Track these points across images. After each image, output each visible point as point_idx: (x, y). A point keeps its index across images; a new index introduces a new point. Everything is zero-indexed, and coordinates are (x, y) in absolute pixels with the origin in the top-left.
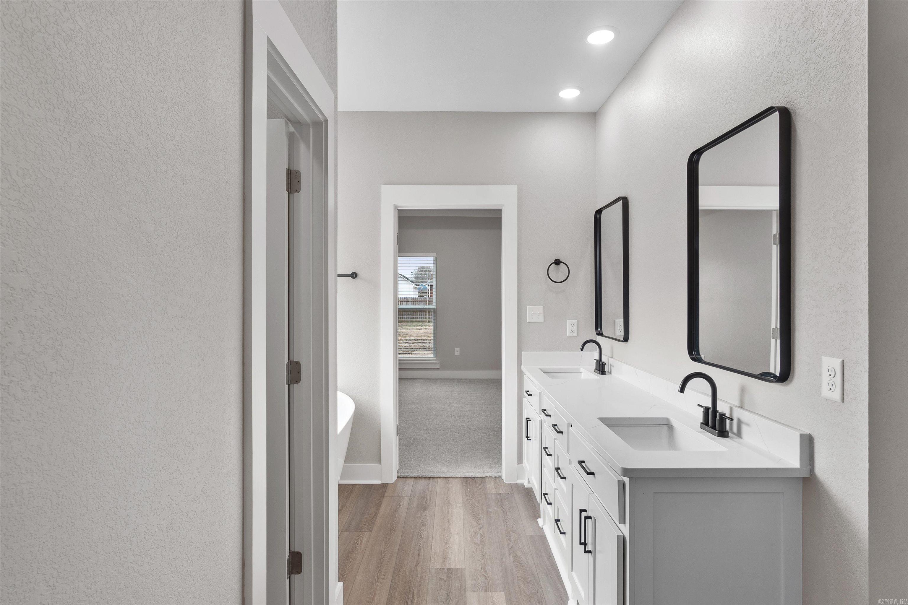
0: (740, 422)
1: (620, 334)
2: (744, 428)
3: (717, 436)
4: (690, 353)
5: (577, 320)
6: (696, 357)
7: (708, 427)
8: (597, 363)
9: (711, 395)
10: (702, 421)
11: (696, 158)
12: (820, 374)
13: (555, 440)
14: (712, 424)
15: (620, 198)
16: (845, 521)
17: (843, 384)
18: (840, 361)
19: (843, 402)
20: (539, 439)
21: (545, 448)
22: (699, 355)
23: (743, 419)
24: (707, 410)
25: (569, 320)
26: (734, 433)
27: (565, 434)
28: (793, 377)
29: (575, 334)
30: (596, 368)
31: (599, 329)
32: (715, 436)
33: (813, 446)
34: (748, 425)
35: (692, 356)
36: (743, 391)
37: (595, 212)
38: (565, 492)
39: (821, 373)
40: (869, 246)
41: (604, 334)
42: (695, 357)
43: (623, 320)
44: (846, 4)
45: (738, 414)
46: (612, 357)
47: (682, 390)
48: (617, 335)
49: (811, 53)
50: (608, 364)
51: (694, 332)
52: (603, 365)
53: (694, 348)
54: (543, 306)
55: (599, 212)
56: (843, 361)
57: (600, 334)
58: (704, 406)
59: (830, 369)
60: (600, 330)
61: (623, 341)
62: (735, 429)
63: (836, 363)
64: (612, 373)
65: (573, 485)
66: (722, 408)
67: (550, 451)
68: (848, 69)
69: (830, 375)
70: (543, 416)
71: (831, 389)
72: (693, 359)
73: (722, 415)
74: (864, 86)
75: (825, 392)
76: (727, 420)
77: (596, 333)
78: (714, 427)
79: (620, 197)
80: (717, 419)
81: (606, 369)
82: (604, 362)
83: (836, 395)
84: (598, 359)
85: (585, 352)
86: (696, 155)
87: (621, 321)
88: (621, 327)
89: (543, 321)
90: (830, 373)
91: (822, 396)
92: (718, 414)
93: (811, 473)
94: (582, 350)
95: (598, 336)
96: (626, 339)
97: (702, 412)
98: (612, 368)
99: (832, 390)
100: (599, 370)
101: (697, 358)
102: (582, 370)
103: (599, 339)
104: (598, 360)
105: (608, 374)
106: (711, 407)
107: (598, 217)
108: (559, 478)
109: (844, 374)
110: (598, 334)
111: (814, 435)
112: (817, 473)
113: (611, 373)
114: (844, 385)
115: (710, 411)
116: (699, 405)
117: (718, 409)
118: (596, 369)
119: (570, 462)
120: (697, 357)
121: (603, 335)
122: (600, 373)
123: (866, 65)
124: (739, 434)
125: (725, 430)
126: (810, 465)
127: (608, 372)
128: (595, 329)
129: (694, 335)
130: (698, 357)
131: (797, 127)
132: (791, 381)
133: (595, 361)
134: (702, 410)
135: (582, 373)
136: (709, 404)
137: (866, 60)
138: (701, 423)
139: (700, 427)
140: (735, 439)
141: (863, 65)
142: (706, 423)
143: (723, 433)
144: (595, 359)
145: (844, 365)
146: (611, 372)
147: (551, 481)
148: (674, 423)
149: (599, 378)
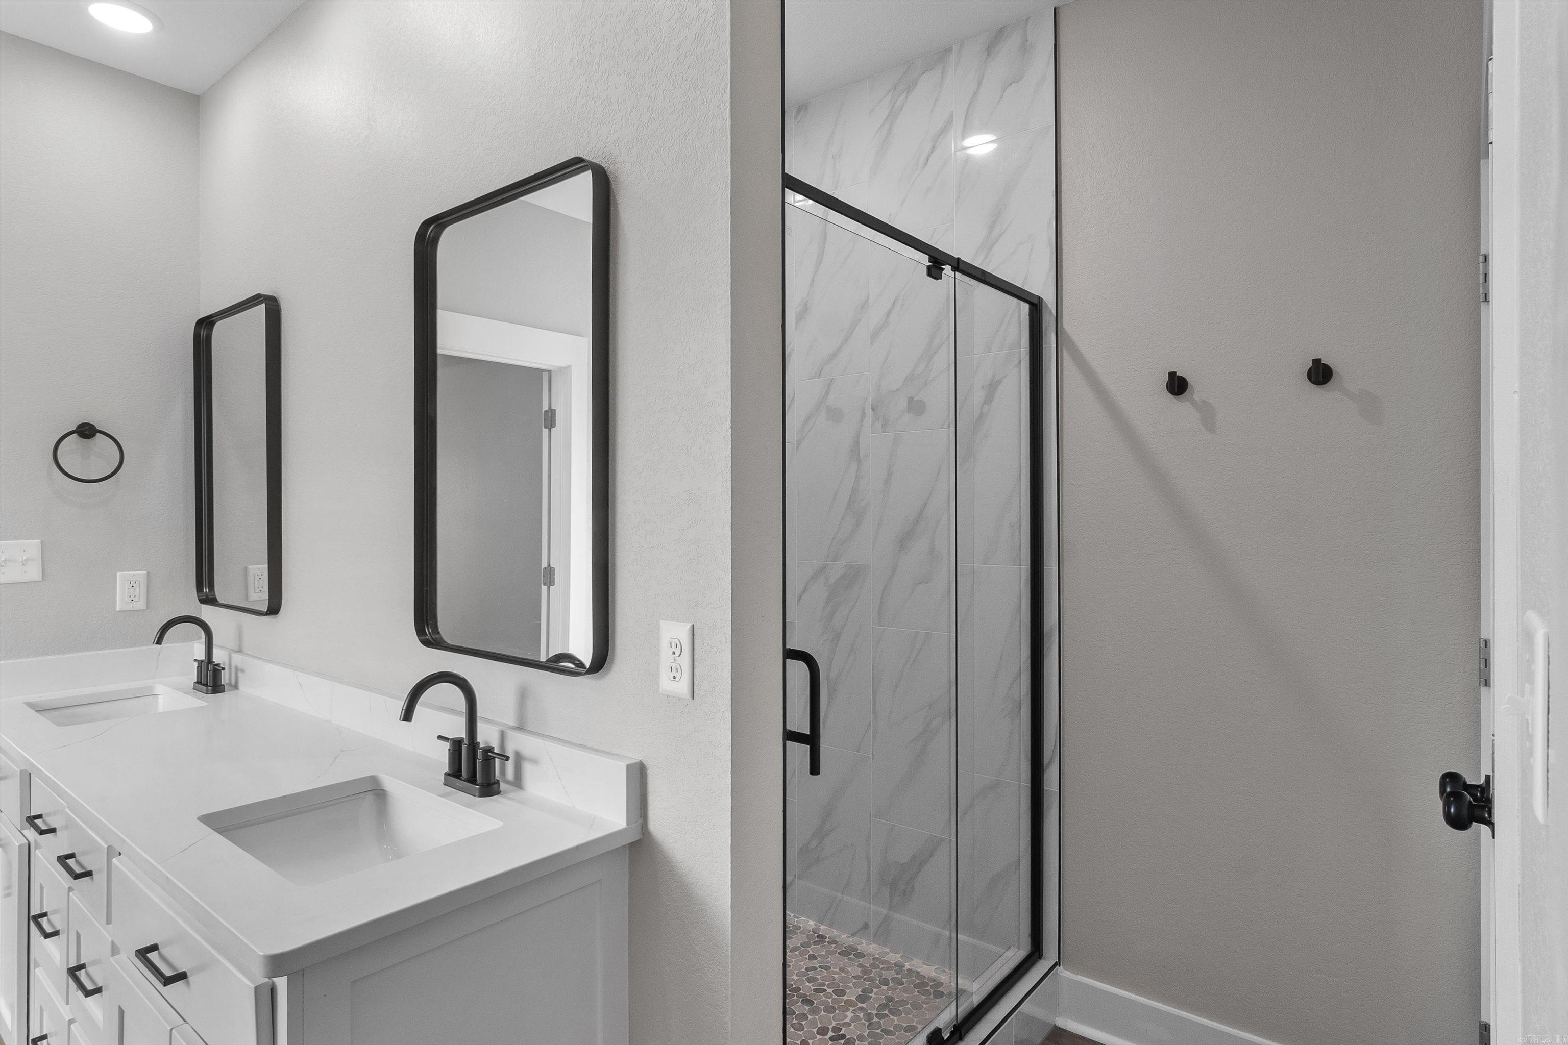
0: (519, 758)
1: (260, 596)
2: (527, 768)
3: (479, 797)
4: (420, 632)
5: (146, 572)
6: (433, 639)
7: (461, 779)
8: (200, 668)
9: (465, 711)
10: (447, 770)
11: (433, 232)
12: (658, 654)
13: (69, 895)
14: (468, 773)
15: (258, 296)
16: (696, 903)
17: (694, 666)
18: (689, 627)
19: (693, 698)
20: (20, 891)
21: (37, 918)
22: (438, 633)
23: (526, 751)
24: (457, 744)
25: (121, 573)
26: (508, 782)
27: (100, 878)
28: (612, 662)
29: (141, 605)
30: (197, 680)
31: (206, 590)
32: (475, 796)
33: (646, 782)
34: (535, 761)
35: (423, 638)
36: (523, 696)
37: (196, 321)
38: (101, 1025)
39: (659, 651)
40: (732, 427)
41: (221, 600)
42: (429, 638)
43: (267, 565)
44: (698, 7)
45: (517, 743)
46: (240, 651)
47: (407, 716)
48: (251, 600)
49: (644, 78)
50: (230, 669)
51: (427, 587)
52: (217, 671)
53: (427, 620)
54: (39, 541)
55: (205, 325)
56: (693, 626)
57: (209, 600)
58: (451, 738)
59: (673, 641)
60: (209, 591)
61: (267, 614)
62: (510, 774)
63: (681, 632)
64: (241, 686)
65: (122, 1013)
66: (487, 736)
67: (54, 921)
68: (702, 122)
69: (674, 653)
70: (31, 834)
71: (674, 677)
72: (427, 643)
73: (488, 750)
74: (726, 156)
75: (666, 684)
76: (496, 759)
77: (199, 599)
78: (472, 780)
79: (259, 294)
80: (479, 762)
81: (225, 678)
82: (218, 665)
83: (682, 687)
84: (203, 658)
85: (167, 645)
86: (433, 226)
87: (261, 570)
88: (261, 580)
89: (41, 580)
90: (673, 649)
91: (661, 690)
92: (480, 752)
93: (643, 832)
94: (159, 641)
95: (203, 605)
96: (274, 609)
97: (448, 751)
98: (240, 674)
99: (677, 679)
100: (206, 685)
101: (435, 641)
102: (159, 689)
103: (207, 613)
104: (202, 661)
105: (231, 690)
106: (465, 737)
107: (203, 333)
108: (80, 994)
109: (694, 648)
110: (203, 601)
111: (649, 763)
112: (652, 829)
113: (236, 687)
114: (694, 668)
115: (464, 747)
116: (440, 737)
117: (478, 741)
118: (199, 682)
119: (115, 950)
120: (433, 637)
121: (218, 602)
122: (207, 690)
123: (728, 120)
124: (518, 782)
125: (493, 781)
126: (642, 817)
127: (230, 684)
128: (196, 591)
129: (427, 594)
130: (436, 638)
131: (619, 206)
132: (609, 670)
133: (196, 664)
134: (447, 745)
135: (160, 696)
136: (462, 734)
137: (728, 112)
138: (445, 774)
139: (443, 782)
140: (512, 795)
141: (723, 119)
142: (455, 772)
143: (489, 788)
144: (195, 660)
145: (695, 634)
146: (237, 683)
147: (59, 1002)
148: (390, 784)
149: (204, 704)
